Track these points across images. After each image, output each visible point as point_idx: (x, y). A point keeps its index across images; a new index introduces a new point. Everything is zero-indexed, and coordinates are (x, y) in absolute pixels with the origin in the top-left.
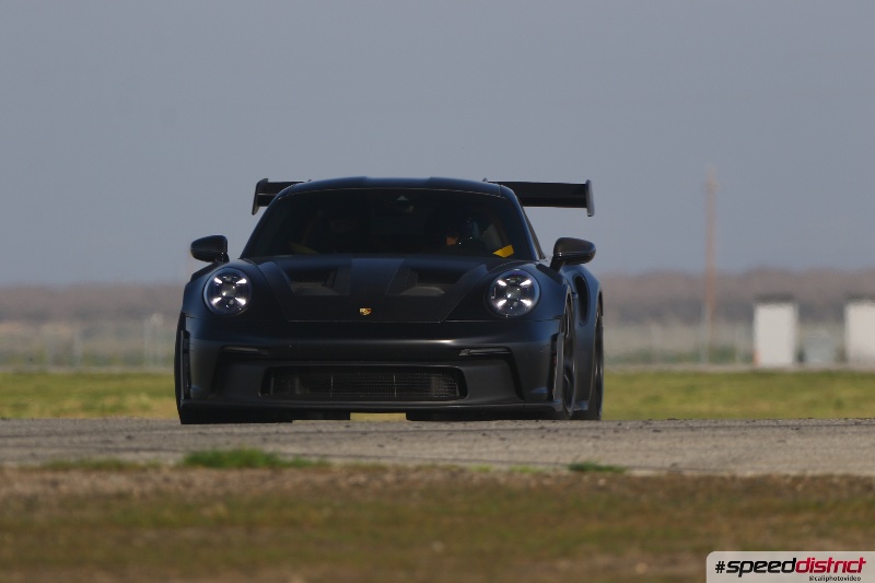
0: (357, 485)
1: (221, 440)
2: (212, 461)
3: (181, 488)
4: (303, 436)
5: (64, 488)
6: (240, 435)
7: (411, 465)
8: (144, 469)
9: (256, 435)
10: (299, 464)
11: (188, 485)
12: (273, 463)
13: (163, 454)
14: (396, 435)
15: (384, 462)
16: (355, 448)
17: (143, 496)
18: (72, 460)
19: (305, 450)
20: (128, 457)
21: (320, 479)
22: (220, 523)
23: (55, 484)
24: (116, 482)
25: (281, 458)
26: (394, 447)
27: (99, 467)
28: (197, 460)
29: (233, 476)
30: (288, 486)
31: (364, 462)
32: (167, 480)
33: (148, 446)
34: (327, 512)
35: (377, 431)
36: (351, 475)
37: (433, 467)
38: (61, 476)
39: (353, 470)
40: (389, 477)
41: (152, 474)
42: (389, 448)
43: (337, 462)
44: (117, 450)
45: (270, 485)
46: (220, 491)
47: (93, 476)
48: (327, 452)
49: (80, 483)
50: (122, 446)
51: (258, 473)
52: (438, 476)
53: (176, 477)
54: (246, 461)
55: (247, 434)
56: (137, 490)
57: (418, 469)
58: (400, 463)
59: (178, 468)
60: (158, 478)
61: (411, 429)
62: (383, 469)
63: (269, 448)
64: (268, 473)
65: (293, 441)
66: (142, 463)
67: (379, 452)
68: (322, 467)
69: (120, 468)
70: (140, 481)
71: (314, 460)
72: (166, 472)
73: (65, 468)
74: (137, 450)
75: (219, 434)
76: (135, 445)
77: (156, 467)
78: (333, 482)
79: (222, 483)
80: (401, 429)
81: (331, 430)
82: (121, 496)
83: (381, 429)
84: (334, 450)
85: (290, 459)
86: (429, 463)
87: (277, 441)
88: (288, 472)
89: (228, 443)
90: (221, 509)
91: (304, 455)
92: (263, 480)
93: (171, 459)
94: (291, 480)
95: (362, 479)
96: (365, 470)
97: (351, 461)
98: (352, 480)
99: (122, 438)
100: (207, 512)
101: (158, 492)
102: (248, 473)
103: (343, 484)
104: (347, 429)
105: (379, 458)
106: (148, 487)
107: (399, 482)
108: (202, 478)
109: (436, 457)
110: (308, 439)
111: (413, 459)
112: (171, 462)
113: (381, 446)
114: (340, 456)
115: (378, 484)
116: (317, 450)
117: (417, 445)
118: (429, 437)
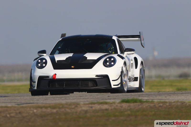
0: (160, 106)
1: (129, 96)
2: (127, 101)
3: (120, 108)
4: (148, 95)
5: (94, 108)
6: (134, 95)
7: (173, 101)
8: (112, 103)
9: (137, 95)
10: (147, 102)
11: (122, 107)
12: (141, 102)
13: (116, 100)
14: (169, 94)
15: (166, 101)
16: (160, 98)
17: (111, 109)
18: (96, 102)
19: (148, 98)
20: (108, 101)
21: (152, 105)
22: (129, 115)
23: (91, 107)
24: (105, 107)
25: (143, 100)
26: (169, 97)
27: (102, 103)
28: (124, 101)
29: (132, 105)
30: (144, 107)
31: (162, 101)
32: (117, 106)
33: (113, 98)
34: (153, 113)
35: (165, 94)
36: (159, 104)
37: (178, 102)
38: (93, 105)
39: (159, 103)
40: (168, 104)
41: (113, 104)
42: (168, 97)
43: (156, 101)
44: (106, 99)
45: (140, 106)
46: (129, 108)
47: (100, 105)
48: (153, 99)
49: (97, 107)
50: (107, 98)
51: (138, 104)
52: (179, 104)
53: (119, 105)
54: (135, 101)
55: (135, 95)
56: (110, 109)
57: (174, 102)
58: (170, 101)
59: (119, 103)
60: (115, 105)
61: (173, 93)
62: (166, 102)
63: (140, 98)
64: (140, 104)
65: (146, 96)
66: (111, 102)
67: (165, 98)
68: (152, 102)
69: (106, 103)
70: (111, 106)
71: (150, 100)
72: (117, 104)
73: (94, 103)
74: (110, 99)
75: (129, 95)
76: (110, 98)
77: (114, 103)
78: (155, 105)
79: (129, 106)
80: (171, 93)
81: (155, 94)
82: (106, 110)
83: (166, 93)
84: (155, 98)
85: (145, 100)
86: (177, 101)
87: (142, 96)
88: (144, 103)
89: (131, 97)
90: (129, 112)
91: (148, 99)
92: (139, 105)
93: (118, 101)
94: (145, 105)
95: (161, 105)
96: (162, 103)
97: (159, 101)
98: (159, 105)
99: (107, 96)
100: (126, 113)
101: (115, 109)
102: (135, 104)
103: (157, 106)
104: (158, 93)
105: (165, 100)
106: (113, 107)
107: (170, 105)
108: (125, 105)
109: (178, 99)
110: (149, 96)
111: (173, 100)
112: (118, 102)
113: (166, 97)
114: (156, 99)
115: (165, 106)
116: (151, 98)
117: (174, 97)
118: (177, 95)
